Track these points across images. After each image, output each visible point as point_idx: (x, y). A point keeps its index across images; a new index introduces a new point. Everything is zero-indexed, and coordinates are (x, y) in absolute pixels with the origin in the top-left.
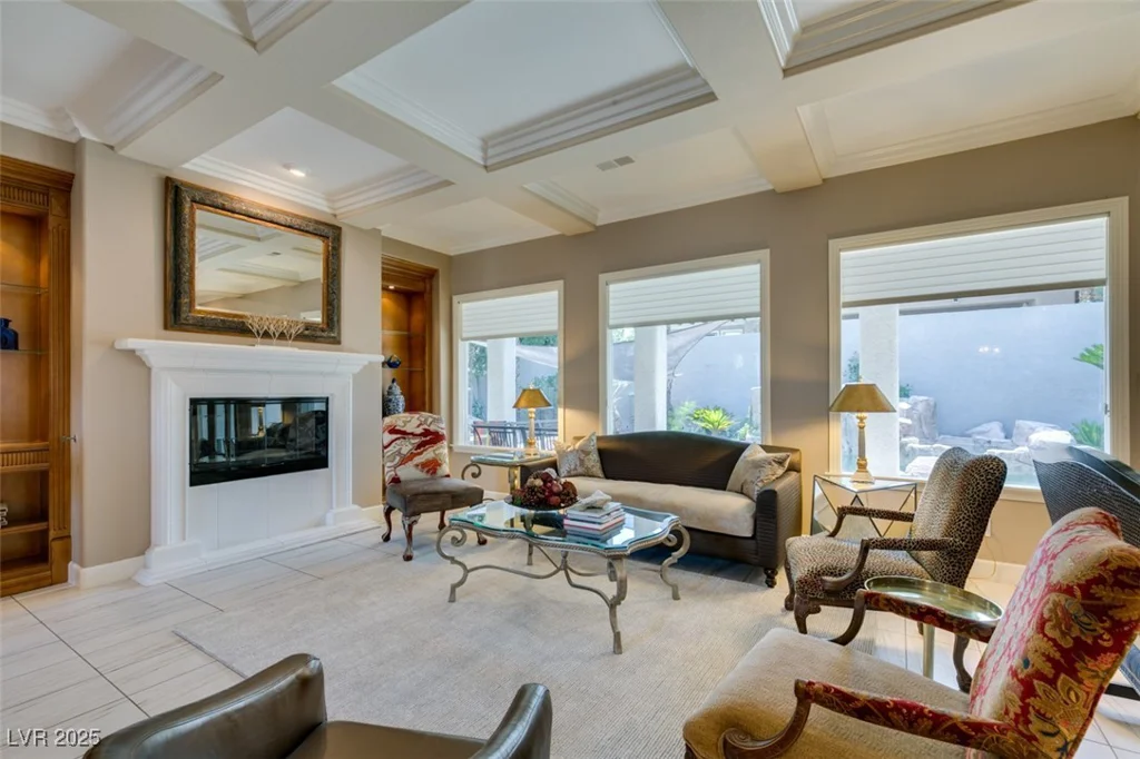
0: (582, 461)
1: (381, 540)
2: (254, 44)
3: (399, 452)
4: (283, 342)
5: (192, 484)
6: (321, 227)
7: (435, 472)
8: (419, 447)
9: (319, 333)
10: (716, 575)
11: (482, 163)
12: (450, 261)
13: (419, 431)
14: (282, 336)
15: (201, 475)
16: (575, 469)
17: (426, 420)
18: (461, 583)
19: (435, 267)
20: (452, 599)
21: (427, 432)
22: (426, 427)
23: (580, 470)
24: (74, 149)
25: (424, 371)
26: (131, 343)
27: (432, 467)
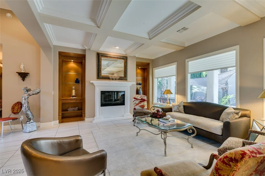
0: (178, 108)
1: (132, 121)
2: (99, 27)
3: (136, 103)
4: (116, 80)
5: (101, 106)
6: (123, 57)
7: (143, 108)
8: (140, 102)
9: (123, 78)
10: (211, 145)
11: (149, 38)
12: (152, 60)
13: (140, 99)
14: (116, 79)
15: (102, 105)
16: (176, 110)
17: (142, 96)
18: (139, 132)
19: (149, 62)
20: (137, 135)
21: (142, 99)
22: (142, 98)
23: (177, 110)
24: (85, 51)
25: (147, 86)
26: (91, 82)
27: (143, 107)
